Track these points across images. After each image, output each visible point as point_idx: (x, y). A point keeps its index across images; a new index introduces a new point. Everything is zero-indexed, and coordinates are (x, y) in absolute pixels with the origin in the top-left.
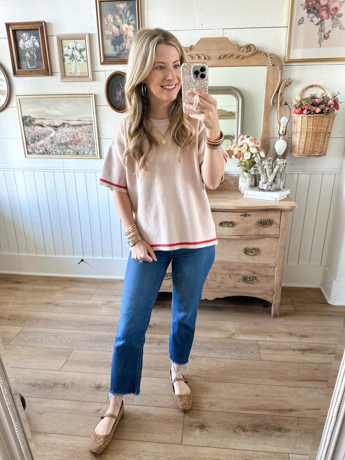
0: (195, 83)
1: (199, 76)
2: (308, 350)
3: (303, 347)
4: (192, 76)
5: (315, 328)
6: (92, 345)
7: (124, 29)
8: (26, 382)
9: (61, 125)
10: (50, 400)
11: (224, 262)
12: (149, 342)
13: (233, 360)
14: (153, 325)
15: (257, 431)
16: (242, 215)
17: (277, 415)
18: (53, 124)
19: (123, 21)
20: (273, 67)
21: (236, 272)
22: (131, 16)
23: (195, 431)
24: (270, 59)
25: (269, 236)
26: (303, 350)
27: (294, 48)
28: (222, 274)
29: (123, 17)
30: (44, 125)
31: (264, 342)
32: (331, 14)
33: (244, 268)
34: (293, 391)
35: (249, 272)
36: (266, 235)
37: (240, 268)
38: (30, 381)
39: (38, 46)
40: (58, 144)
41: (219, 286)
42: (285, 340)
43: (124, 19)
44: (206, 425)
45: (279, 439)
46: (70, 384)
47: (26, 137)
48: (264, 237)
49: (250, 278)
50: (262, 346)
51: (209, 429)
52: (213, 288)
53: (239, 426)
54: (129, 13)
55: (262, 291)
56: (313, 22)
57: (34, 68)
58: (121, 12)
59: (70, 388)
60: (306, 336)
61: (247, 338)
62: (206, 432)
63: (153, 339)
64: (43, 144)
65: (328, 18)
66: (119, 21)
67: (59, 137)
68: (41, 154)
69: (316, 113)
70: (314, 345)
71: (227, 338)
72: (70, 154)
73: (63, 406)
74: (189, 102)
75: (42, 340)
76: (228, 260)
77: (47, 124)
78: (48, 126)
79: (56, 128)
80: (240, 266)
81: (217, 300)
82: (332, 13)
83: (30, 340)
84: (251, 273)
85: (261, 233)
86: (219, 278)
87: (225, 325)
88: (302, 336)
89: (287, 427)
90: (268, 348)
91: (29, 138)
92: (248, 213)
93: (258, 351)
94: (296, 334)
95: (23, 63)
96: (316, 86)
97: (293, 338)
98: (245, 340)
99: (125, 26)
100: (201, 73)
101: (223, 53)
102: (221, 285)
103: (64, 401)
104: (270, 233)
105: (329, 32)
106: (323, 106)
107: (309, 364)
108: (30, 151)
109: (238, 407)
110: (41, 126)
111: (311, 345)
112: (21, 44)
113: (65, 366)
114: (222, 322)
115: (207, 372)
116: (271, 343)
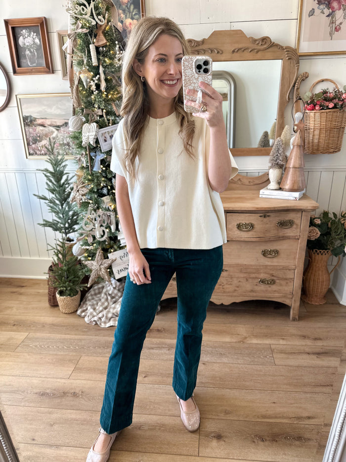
0: (198, 78)
1: (202, 70)
2: (323, 353)
3: (317, 350)
4: (194, 70)
5: (329, 329)
6: (101, 351)
7: (128, 24)
8: (35, 391)
9: (63, 125)
10: (60, 410)
11: (241, 265)
12: (159, 347)
13: (246, 365)
14: (162, 329)
15: (276, 441)
16: (261, 216)
17: (295, 422)
18: (55, 124)
19: (126, 16)
20: (290, 61)
21: (253, 275)
22: (135, 11)
23: (211, 441)
24: (286, 53)
25: (288, 238)
26: (318, 354)
27: (303, 41)
28: (238, 278)
29: (127, 12)
30: (46, 125)
31: (278, 346)
32: (343, 5)
33: (262, 271)
34: (311, 397)
35: (267, 275)
36: (286, 237)
37: (257, 271)
38: (38, 391)
39: (39, 43)
40: (61, 145)
41: (235, 290)
42: (298, 343)
43: (127, 14)
44: (223, 435)
45: (299, 449)
46: (80, 393)
47: (28, 137)
48: (284, 238)
49: (267, 281)
50: (275, 350)
51: (226, 440)
52: (229, 292)
53: (256, 436)
54: (132, 7)
55: (281, 295)
56: (324, 13)
57: (35, 67)
58: (124, 6)
59: (80, 396)
60: (320, 339)
61: (259, 342)
62: (223, 443)
63: (163, 344)
64: (45, 145)
65: (340, 9)
66: (123, 16)
67: (62, 137)
68: (43, 155)
69: (329, 109)
70: (329, 348)
71: (239, 342)
72: (72, 155)
73: (73, 416)
74: (191, 99)
75: (48, 347)
76: (245, 263)
77: (49, 123)
78: (50, 126)
79: (58, 127)
80: (258, 269)
81: (234, 304)
82: (344, 3)
83: (36, 346)
84: (269, 276)
85: (281, 234)
86: (235, 282)
87: (236, 329)
88: (316, 339)
89: (307, 435)
90: (282, 352)
91: (31, 139)
92: (268, 214)
93: (271, 355)
94: (310, 336)
95: (23, 61)
96: (327, 80)
97: (307, 341)
98: (257, 344)
99: (128, 21)
100: (204, 67)
101: (237, 46)
102: (237, 289)
103: (74, 411)
104: (290, 235)
105: (341, 24)
106: (336, 101)
107: (324, 368)
108: (32, 152)
109: (255, 416)
110: (43, 125)
111: (327, 348)
112: (21, 41)
113: (73, 374)
114: (233, 325)
115: (220, 378)
116: (285, 347)
